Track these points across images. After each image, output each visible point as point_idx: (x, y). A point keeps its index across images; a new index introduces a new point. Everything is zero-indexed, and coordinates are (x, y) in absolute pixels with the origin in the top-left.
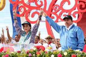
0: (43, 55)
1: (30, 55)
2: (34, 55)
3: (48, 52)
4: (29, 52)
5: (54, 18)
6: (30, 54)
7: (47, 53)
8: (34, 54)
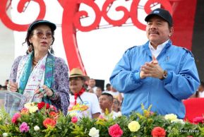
0: (63, 129)
1: (23, 127)
2: (37, 128)
3: (79, 120)
4: (20, 119)
5: (87, 16)
6: (24, 124)
7: (75, 122)
8: (35, 124)
